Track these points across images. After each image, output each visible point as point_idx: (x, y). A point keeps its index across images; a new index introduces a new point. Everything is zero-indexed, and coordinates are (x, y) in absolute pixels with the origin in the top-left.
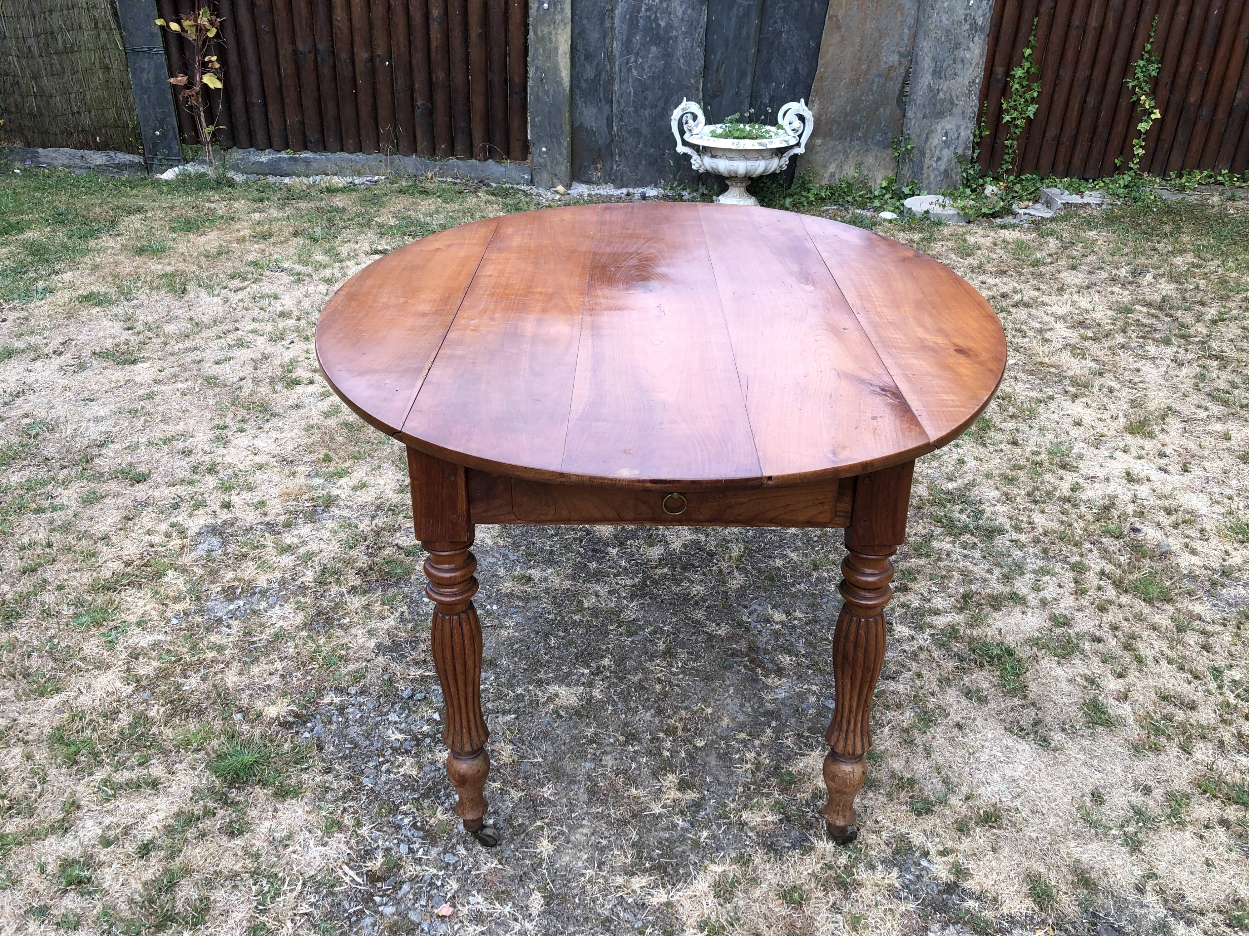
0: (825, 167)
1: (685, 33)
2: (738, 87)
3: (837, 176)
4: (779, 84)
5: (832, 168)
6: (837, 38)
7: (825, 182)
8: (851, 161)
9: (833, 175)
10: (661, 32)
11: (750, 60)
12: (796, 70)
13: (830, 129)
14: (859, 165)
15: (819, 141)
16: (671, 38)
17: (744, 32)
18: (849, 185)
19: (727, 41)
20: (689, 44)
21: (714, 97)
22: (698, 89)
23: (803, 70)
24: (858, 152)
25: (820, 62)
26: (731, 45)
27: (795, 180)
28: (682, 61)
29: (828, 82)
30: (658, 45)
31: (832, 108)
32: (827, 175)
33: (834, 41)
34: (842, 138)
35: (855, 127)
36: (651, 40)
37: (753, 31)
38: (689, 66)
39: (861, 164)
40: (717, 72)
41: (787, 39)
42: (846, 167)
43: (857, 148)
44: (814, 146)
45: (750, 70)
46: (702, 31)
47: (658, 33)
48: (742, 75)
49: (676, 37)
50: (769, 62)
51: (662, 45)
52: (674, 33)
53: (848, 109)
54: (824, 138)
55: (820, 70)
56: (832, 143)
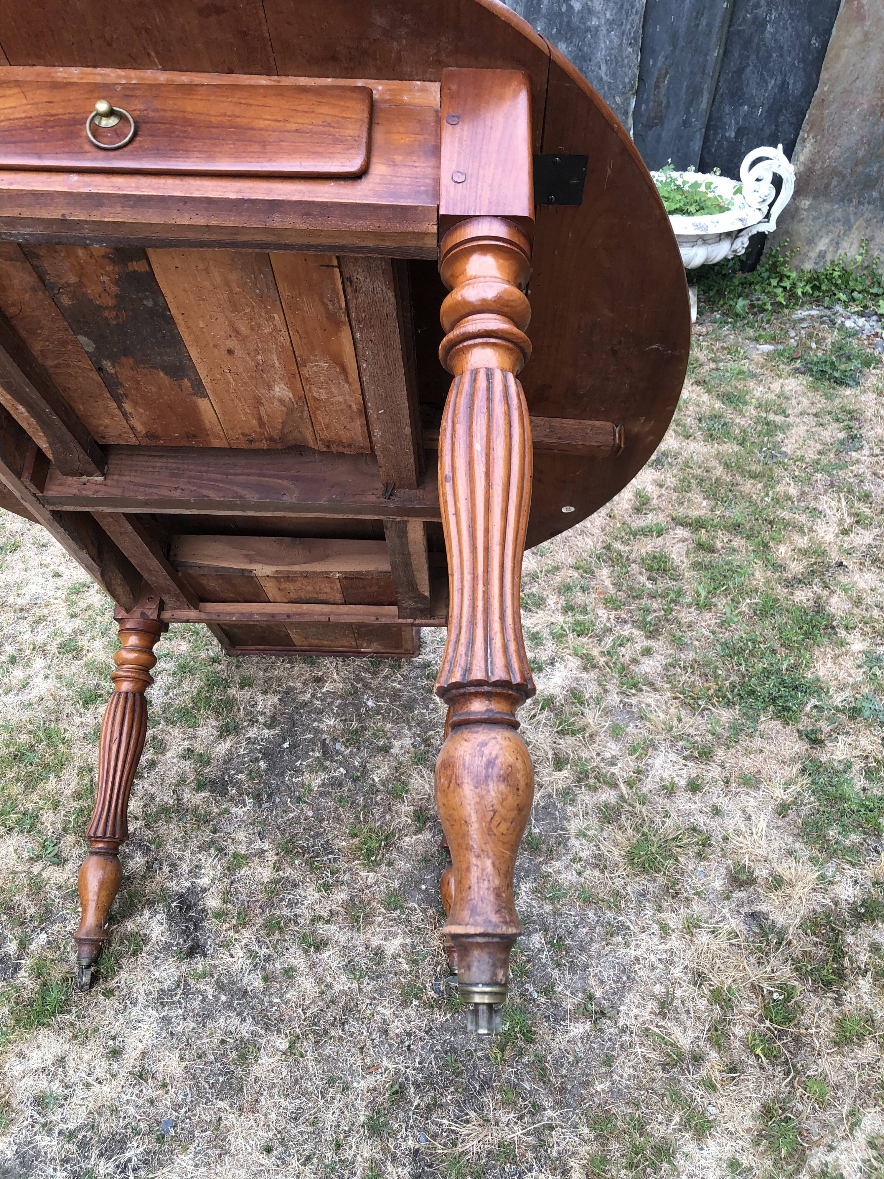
0: (811, 241)
1: (610, 23)
2: (688, 112)
3: (829, 257)
4: (754, 107)
5: (822, 245)
6: (857, 33)
7: (808, 266)
8: (855, 236)
9: (822, 255)
10: (575, 19)
11: (710, 70)
12: (784, 86)
13: (827, 186)
14: (867, 242)
15: (806, 203)
16: (588, 30)
17: (704, 22)
18: (846, 275)
19: (674, 37)
20: (616, 41)
21: (649, 126)
22: (626, 113)
23: (795, 85)
24: (868, 221)
25: (824, 75)
26: (681, 43)
27: (763, 259)
28: (604, 68)
29: (833, 107)
30: (569, 41)
31: (835, 152)
32: (813, 255)
33: (850, 41)
34: (844, 199)
35: (869, 183)
36: (559, 31)
37: (718, 23)
38: (614, 75)
39: (869, 240)
40: (657, 87)
41: (773, 35)
42: (845, 244)
43: (867, 215)
44: (797, 209)
45: (707, 85)
46: (637, 19)
47: (569, 22)
48: (695, 93)
49: (597, 28)
50: (741, 71)
51: (576, 40)
52: (595, 22)
53: (861, 153)
54: (815, 198)
55: (822, 88)
56: (828, 206)
